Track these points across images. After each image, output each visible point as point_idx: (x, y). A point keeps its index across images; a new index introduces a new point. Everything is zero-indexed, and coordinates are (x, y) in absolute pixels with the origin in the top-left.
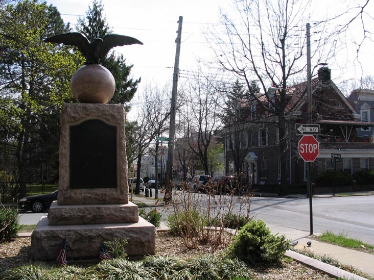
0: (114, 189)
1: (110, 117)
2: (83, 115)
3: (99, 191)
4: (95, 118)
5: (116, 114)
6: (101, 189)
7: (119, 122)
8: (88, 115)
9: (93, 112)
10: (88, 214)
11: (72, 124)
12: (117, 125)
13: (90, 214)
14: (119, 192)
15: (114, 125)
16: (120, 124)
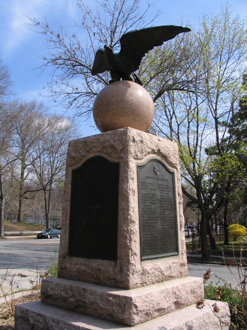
0: (113, 263)
1: (109, 150)
2: (84, 154)
3: (96, 263)
4: (96, 154)
5: (116, 144)
6: (98, 260)
7: (122, 155)
8: (88, 152)
9: (94, 146)
10: (71, 297)
11: (74, 168)
12: (120, 160)
13: (73, 296)
14: (118, 269)
15: (117, 160)
16: (122, 158)
